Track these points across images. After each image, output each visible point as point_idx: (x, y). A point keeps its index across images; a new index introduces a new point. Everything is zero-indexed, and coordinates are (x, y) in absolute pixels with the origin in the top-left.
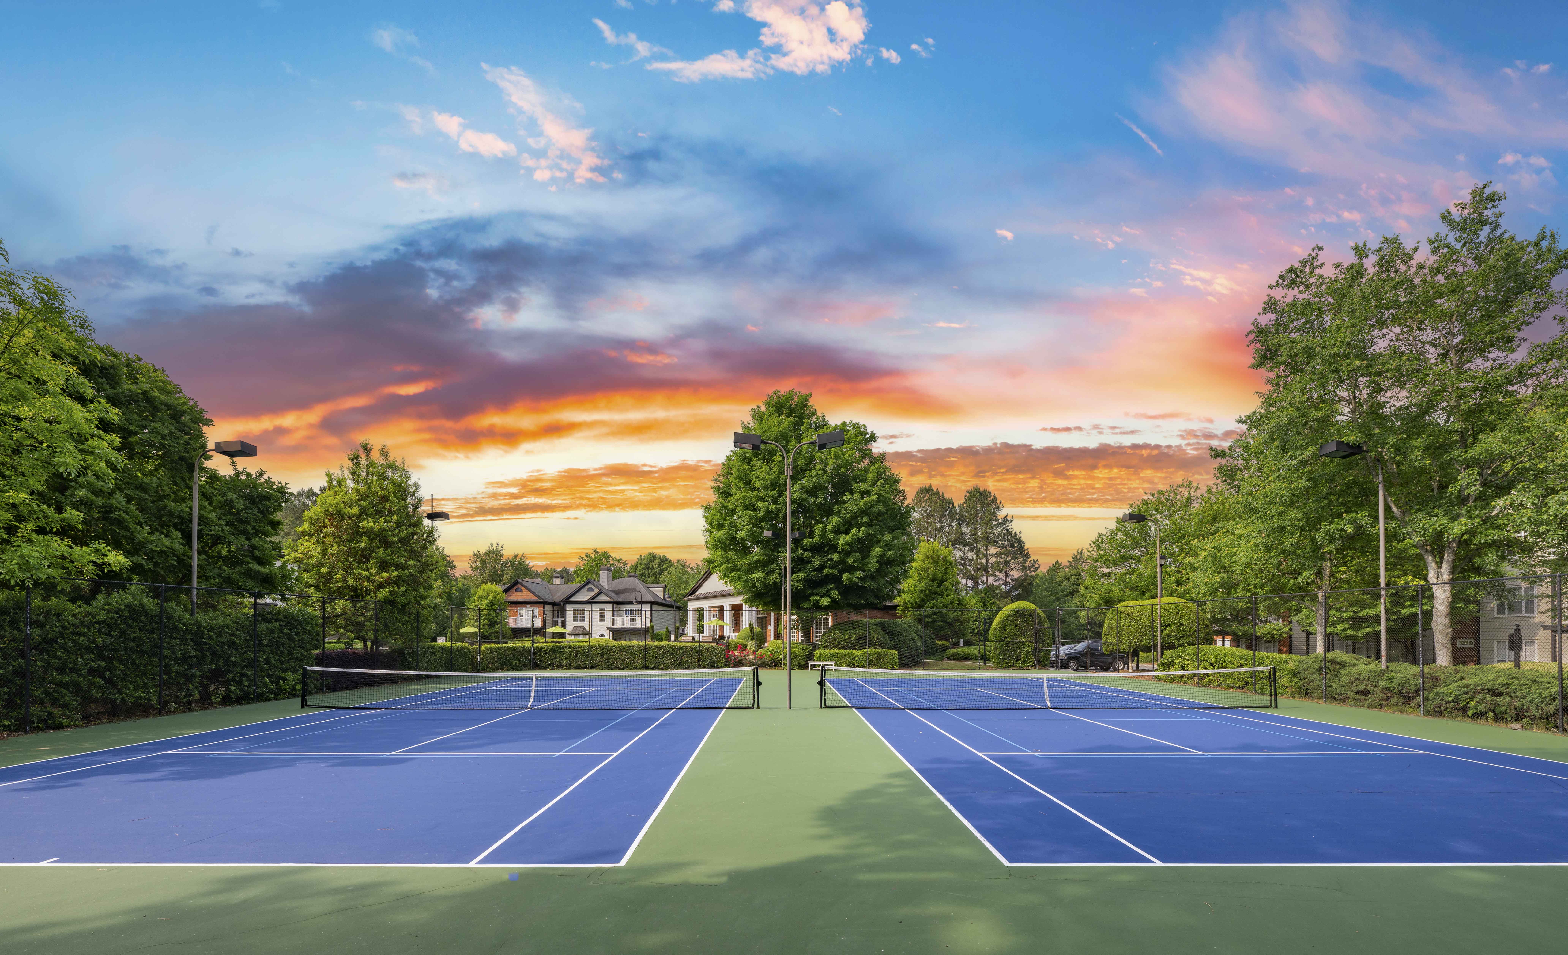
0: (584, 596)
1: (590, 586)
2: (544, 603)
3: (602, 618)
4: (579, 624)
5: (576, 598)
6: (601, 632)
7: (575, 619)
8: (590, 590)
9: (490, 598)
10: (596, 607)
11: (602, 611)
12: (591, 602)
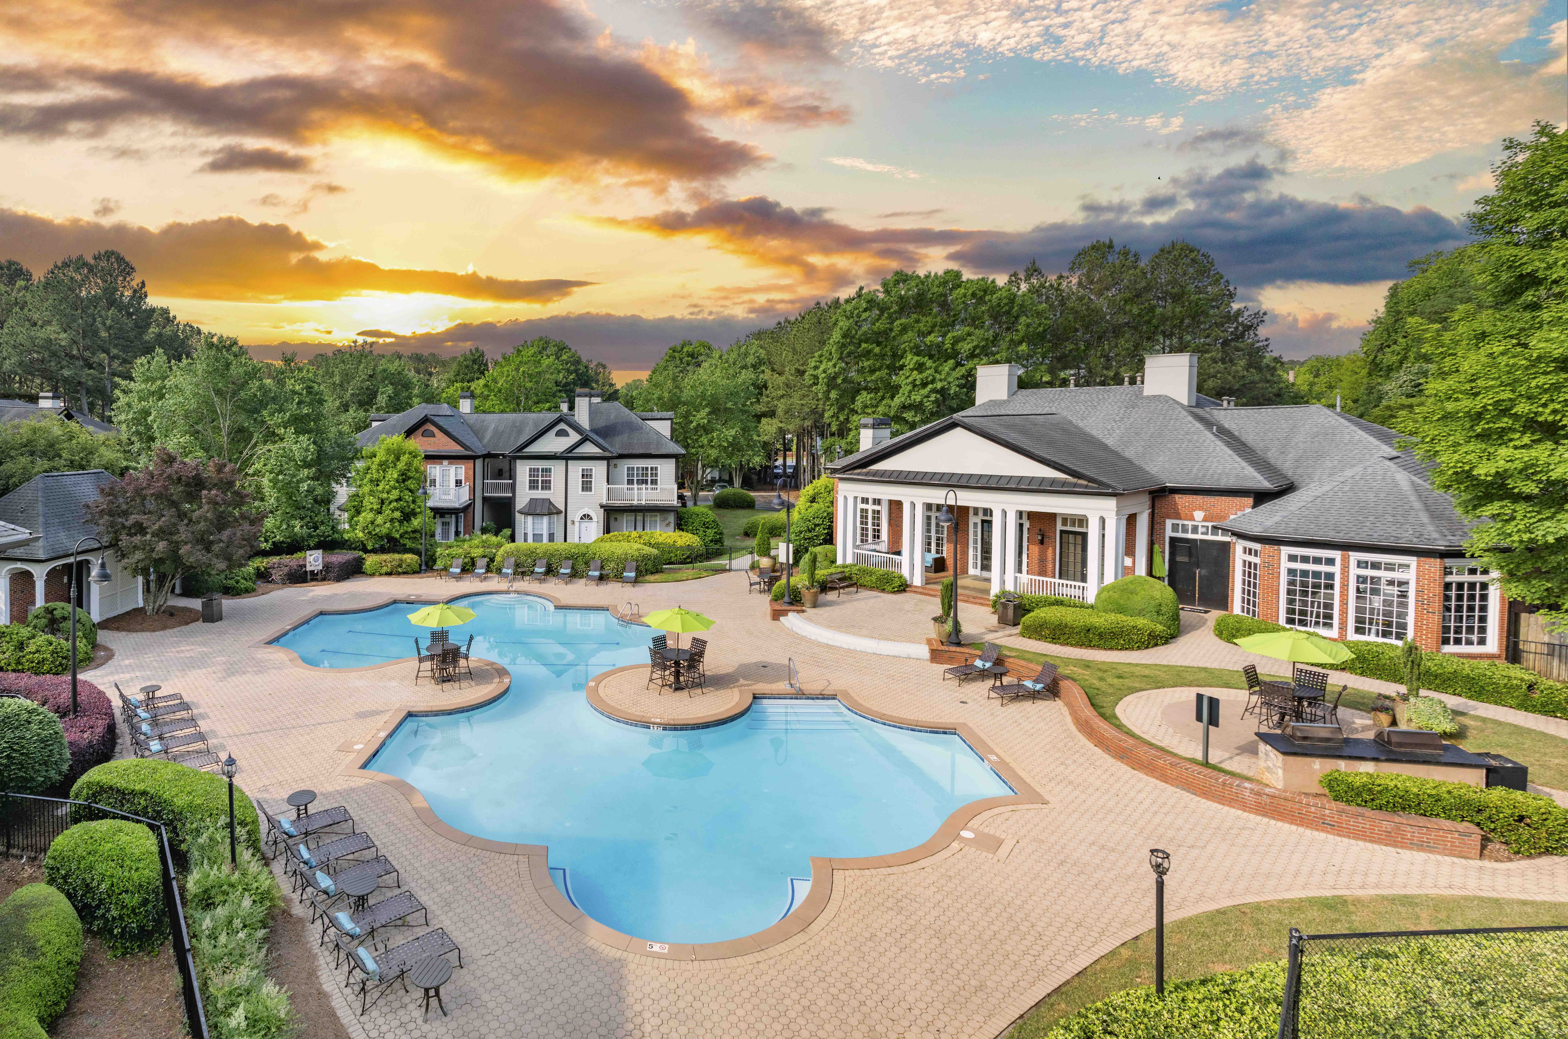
0: (552, 444)
1: (562, 426)
2: (474, 458)
3: (587, 486)
4: (539, 494)
5: (537, 448)
6: (586, 511)
7: (533, 485)
8: (562, 433)
9: (401, 465)
10: (576, 469)
11: (586, 476)
12: (567, 456)
